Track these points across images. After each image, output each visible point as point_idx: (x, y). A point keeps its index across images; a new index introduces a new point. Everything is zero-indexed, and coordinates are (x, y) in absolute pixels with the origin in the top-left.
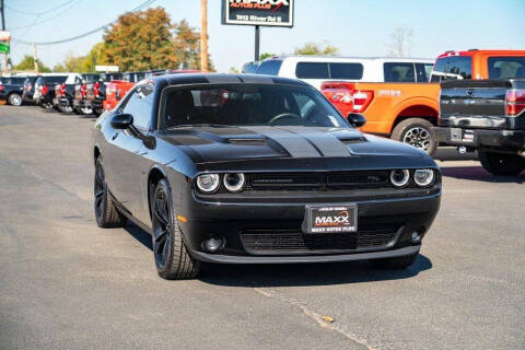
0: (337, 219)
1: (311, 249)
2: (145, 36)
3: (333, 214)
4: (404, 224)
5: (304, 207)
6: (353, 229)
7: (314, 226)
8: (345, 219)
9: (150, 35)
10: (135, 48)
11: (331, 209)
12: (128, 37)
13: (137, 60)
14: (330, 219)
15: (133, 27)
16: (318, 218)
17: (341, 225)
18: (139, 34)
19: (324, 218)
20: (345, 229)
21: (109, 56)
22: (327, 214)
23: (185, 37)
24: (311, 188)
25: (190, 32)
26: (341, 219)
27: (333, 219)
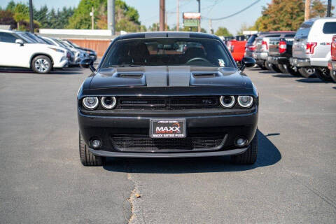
0: (172, 129)
1: (160, 149)
2: (289, 10)
3: (168, 125)
4: (226, 133)
7: (155, 133)
8: (177, 129)
9: (292, 9)
10: (281, 18)
11: (167, 122)
12: (278, 11)
13: (283, 26)
14: (166, 129)
15: (281, 5)
16: (157, 128)
17: (174, 133)
18: (284, 9)
19: (162, 128)
20: (177, 135)
21: (264, 24)
22: (164, 125)
23: (317, 9)
25: (321, 5)
26: (174, 129)
27: (169, 129)
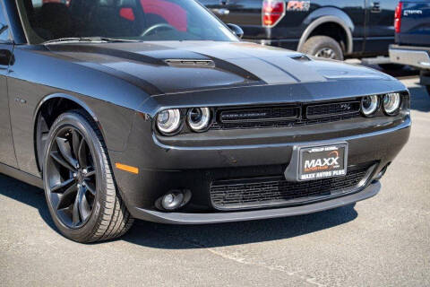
0: (326, 161)
3: (323, 155)
5: (292, 148)
6: (342, 172)
7: (304, 172)
8: (335, 161)
14: (319, 162)
16: (307, 162)
17: (330, 168)
19: (313, 161)
20: (335, 173)
22: (317, 156)
24: (285, 124)
26: (330, 161)
27: (323, 162)
